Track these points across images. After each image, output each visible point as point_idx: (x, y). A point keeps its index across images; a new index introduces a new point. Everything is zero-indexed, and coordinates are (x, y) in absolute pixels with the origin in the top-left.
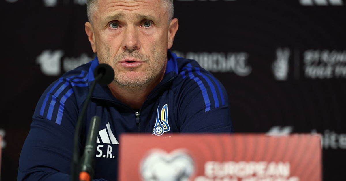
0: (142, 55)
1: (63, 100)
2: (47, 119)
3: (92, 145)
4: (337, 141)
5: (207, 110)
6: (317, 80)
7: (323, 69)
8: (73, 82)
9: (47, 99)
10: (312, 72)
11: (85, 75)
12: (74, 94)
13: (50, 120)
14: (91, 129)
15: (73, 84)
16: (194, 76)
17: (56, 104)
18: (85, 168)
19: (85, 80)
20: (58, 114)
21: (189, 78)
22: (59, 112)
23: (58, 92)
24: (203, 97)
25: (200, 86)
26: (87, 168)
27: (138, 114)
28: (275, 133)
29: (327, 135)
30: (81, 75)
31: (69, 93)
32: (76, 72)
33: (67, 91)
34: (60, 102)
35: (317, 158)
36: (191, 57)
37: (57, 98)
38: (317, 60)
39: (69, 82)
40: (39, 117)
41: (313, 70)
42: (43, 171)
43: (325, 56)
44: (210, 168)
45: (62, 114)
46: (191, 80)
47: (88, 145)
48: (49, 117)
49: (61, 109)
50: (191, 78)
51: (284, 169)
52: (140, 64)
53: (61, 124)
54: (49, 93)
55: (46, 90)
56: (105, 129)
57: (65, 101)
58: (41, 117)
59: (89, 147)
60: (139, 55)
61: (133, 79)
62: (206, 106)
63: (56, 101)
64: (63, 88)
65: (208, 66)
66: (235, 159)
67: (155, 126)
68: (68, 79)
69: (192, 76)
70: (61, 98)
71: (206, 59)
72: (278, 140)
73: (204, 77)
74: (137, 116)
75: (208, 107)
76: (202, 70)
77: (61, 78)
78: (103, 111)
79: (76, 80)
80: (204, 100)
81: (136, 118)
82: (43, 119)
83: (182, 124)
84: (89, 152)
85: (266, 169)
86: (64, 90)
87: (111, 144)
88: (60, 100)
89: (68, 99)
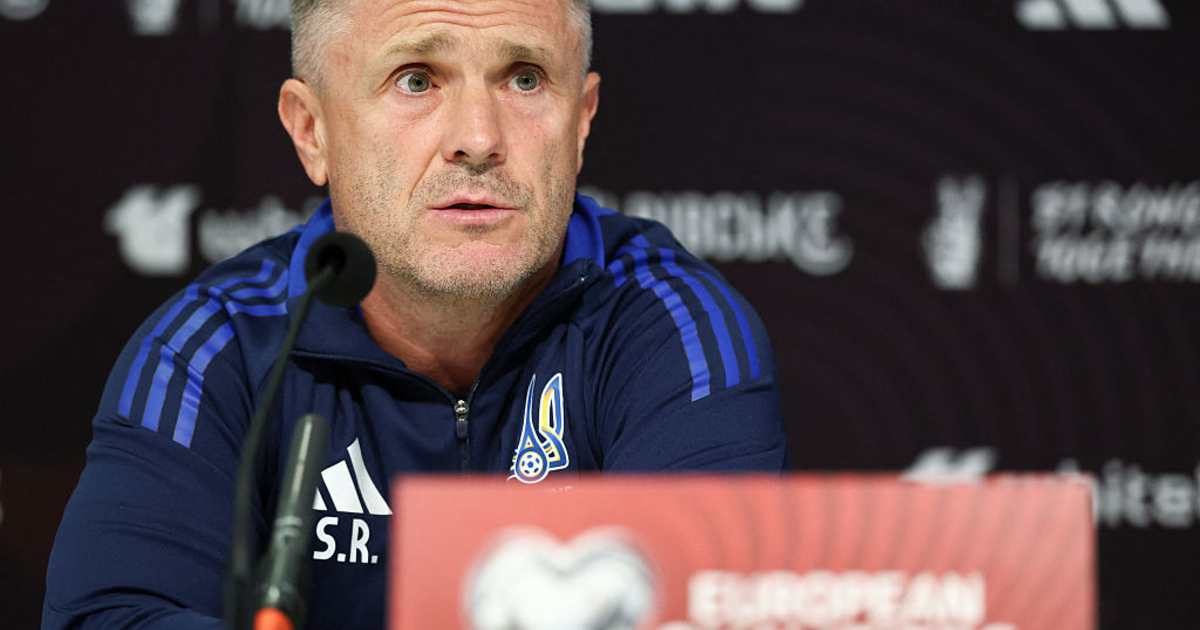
0: (513, 184)
1: (200, 362)
2: (144, 428)
3: (297, 514)
4: (1148, 499)
5: (697, 395)
6: (1081, 287)
7: (1098, 249)
8: (232, 298)
9: (142, 358)
10: (1062, 259)
11: (276, 274)
12: (236, 342)
13: (153, 432)
14: (295, 461)
15: (232, 308)
16: (653, 279)
17: (173, 375)
18: (274, 594)
19: (273, 292)
20: (181, 411)
21: (636, 283)
22: (183, 403)
23: (183, 336)
24: (683, 351)
25: (674, 314)
26: (282, 594)
27: (463, 406)
28: (933, 472)
29: (1113, 480)
30: (262, 277)
31: (220, 339)
32: (245, 264)
33: (213, 331)
34: (189, 368)
35: (1077, 559)
36: (643, 209)
37: (177, 354)
38: (1080, 219)
39: (219, 300)
40: (117, 423)
41: (1065, 254)
42: (130, 607)
43: (1107, 205)
44: (708, 593)
45: (196, 411)
46: (643, 291)
47: (284, 515)
48: (152, 419)
49: (194, 392)
50: (643, 285)
51: (963, 598)
52: (506, 214)
53: (192, 444)
54: (149, 339)
55: (140, 329)
56: (343, 463)
57: (205, 366)
58: (121, 422)
59: (287, 524)
60: (502, 184)
61: (480, 268)
62: (695, 381)
63: (172, 365)
64: (198, 320)
65: (702, 238)
66: (795, 563)
67: (517, 451)
68: (216, 290)
69: (648, 278)
70: (192, 356)
71: (693, 214)
72: (943, 495)
73: (688, 280)
74: (461, 414)
75: (700, 385)
76: (683, 258)
77: (194, 287)
78: (337, 399)
79: (244, 294)
80: (686, 361)
81: (456, 420)
82: (130, 428)
83: (612, 446)
84: (287, 539)
85: (901, 599)
86: (204, 325)
87: (365, 516)
88: (187, 362)
89: (218, 358)
